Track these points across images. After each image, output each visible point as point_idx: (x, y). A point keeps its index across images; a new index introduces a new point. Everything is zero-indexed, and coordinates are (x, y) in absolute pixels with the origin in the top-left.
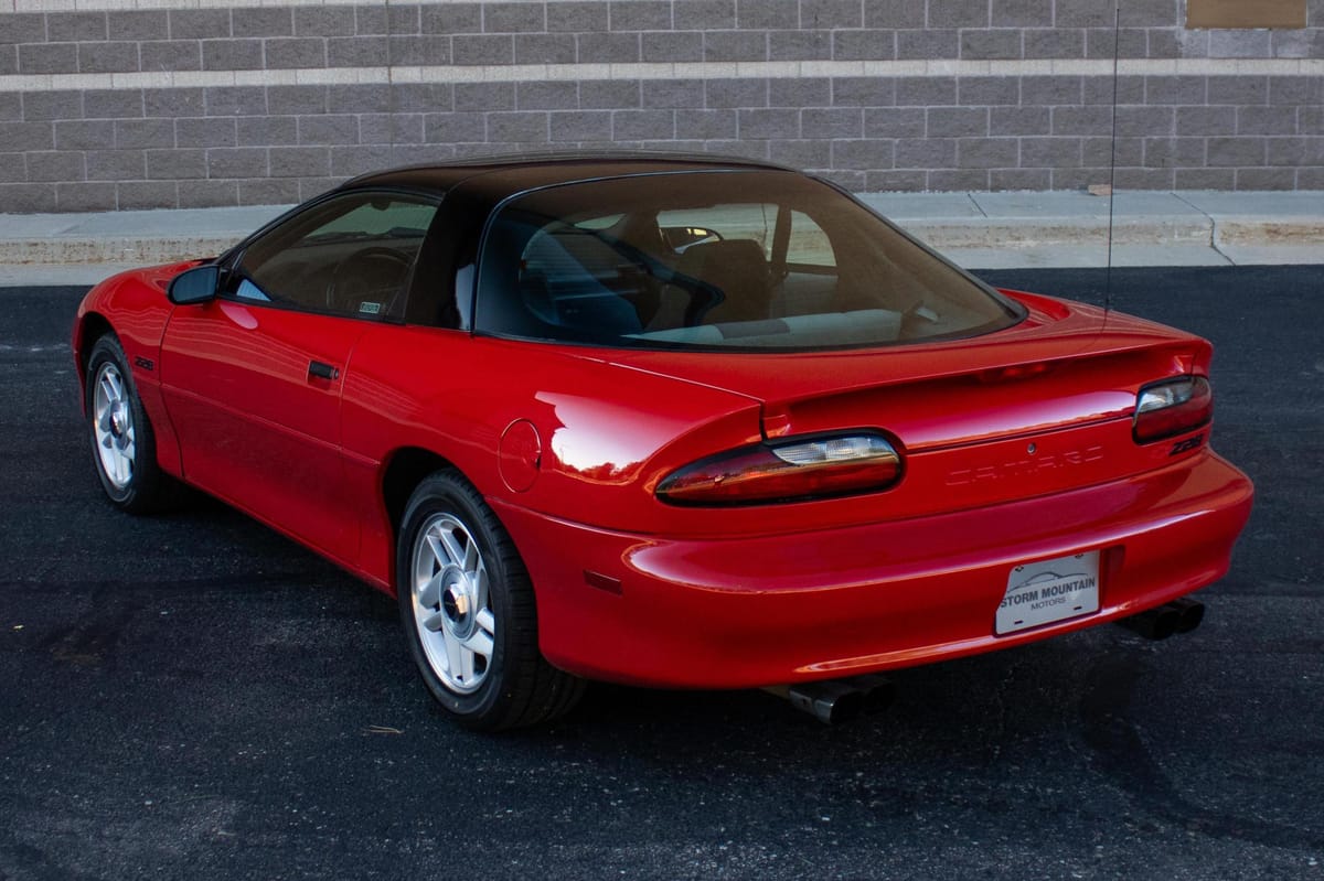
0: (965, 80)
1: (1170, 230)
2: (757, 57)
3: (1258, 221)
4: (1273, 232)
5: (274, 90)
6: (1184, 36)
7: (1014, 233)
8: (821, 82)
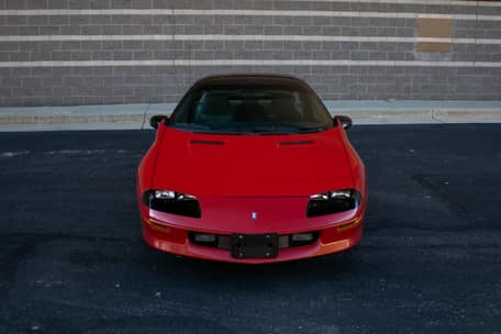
0: (352, 67)
1: (420, 113)
2: (289, 58)
3: (445, 110)
4: (450, 113)
5: (136, 67)
6: (416, 54)
7: (376, 113)
8: (308, 66)
